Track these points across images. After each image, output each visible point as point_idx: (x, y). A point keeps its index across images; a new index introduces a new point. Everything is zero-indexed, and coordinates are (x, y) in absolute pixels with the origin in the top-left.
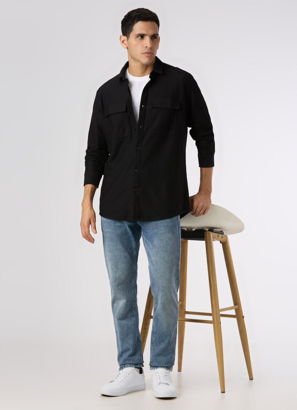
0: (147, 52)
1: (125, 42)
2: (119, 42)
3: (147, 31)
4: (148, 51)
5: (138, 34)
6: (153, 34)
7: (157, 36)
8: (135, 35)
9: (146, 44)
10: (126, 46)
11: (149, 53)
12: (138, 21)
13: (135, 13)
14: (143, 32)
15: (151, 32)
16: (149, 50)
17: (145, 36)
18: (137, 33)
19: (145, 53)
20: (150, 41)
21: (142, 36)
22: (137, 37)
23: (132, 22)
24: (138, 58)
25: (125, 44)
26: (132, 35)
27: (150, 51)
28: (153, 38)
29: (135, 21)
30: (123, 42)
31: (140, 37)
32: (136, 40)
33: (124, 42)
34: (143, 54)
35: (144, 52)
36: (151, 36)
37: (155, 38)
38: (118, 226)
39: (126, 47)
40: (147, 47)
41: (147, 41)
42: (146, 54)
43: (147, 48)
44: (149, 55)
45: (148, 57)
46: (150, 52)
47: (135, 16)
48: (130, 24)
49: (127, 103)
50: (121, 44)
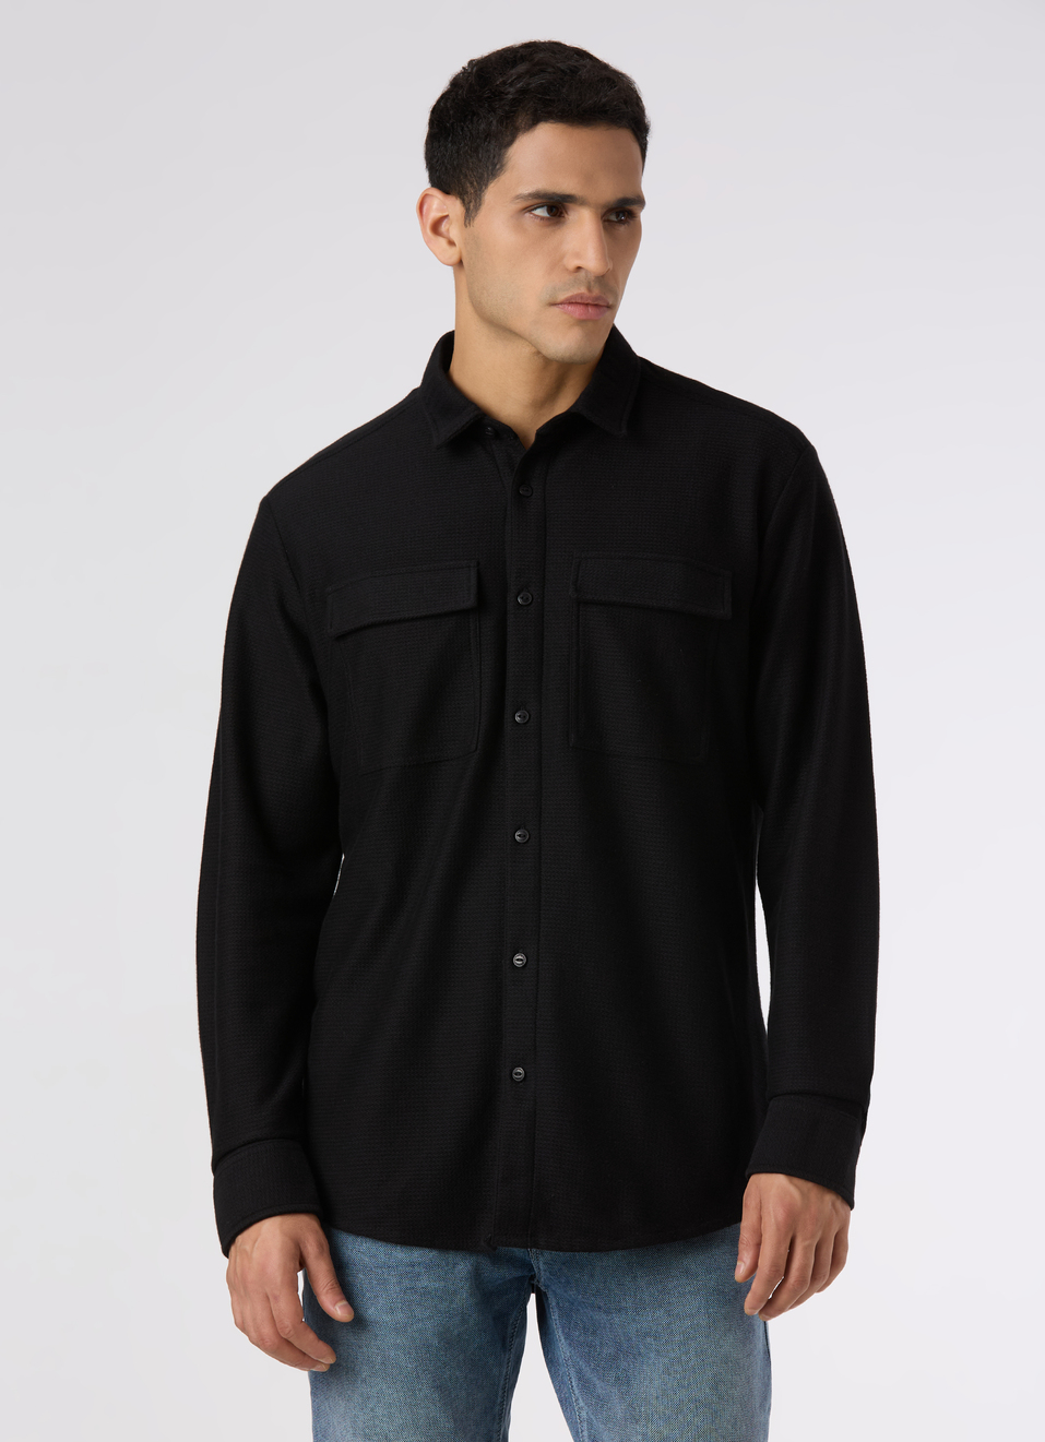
0: (581, 296)
1: (453, 229)
2: (414, 229)
3: (588, 179)
4: (583, 290)
5: (536, 195)
6: (620, 195)
7: (634, 208)
8: (518, 197)
9: (577, 255)
10: (453, 254)
11: (587, 305)
12: (535, 121)
13: (519, 77)
14: (565, 185)
15: (608, 192)
16: (587, 289)
17: (571, 205)
18: (527, 189)
19: (570, 302)
20: (601, 240)
21: (556, 207)
22: (529, 209)
23: (500, 122)
24: (522, 324)
25: (451, 243)
26: (500, 197)
27: (596, 291)
28: (613, 218)
29: (521, 120)
30: (436, 228)
31: (542, 212)
32: (519, 228)
33: (444, 227)
34: (554, 304)
35: (562, 296)
36: (605, 205)
37: (622, 215)
38: (426, 1293)
39: (455, 259)
40: (579, 268)
41: (582, 236)
42: (570, 308)
43: (582, 274)
44: (591, 311)
46: (597, 298)
47: (523, 91)
48: (488, 136)
49: (478, 563)
50: (428, 243)
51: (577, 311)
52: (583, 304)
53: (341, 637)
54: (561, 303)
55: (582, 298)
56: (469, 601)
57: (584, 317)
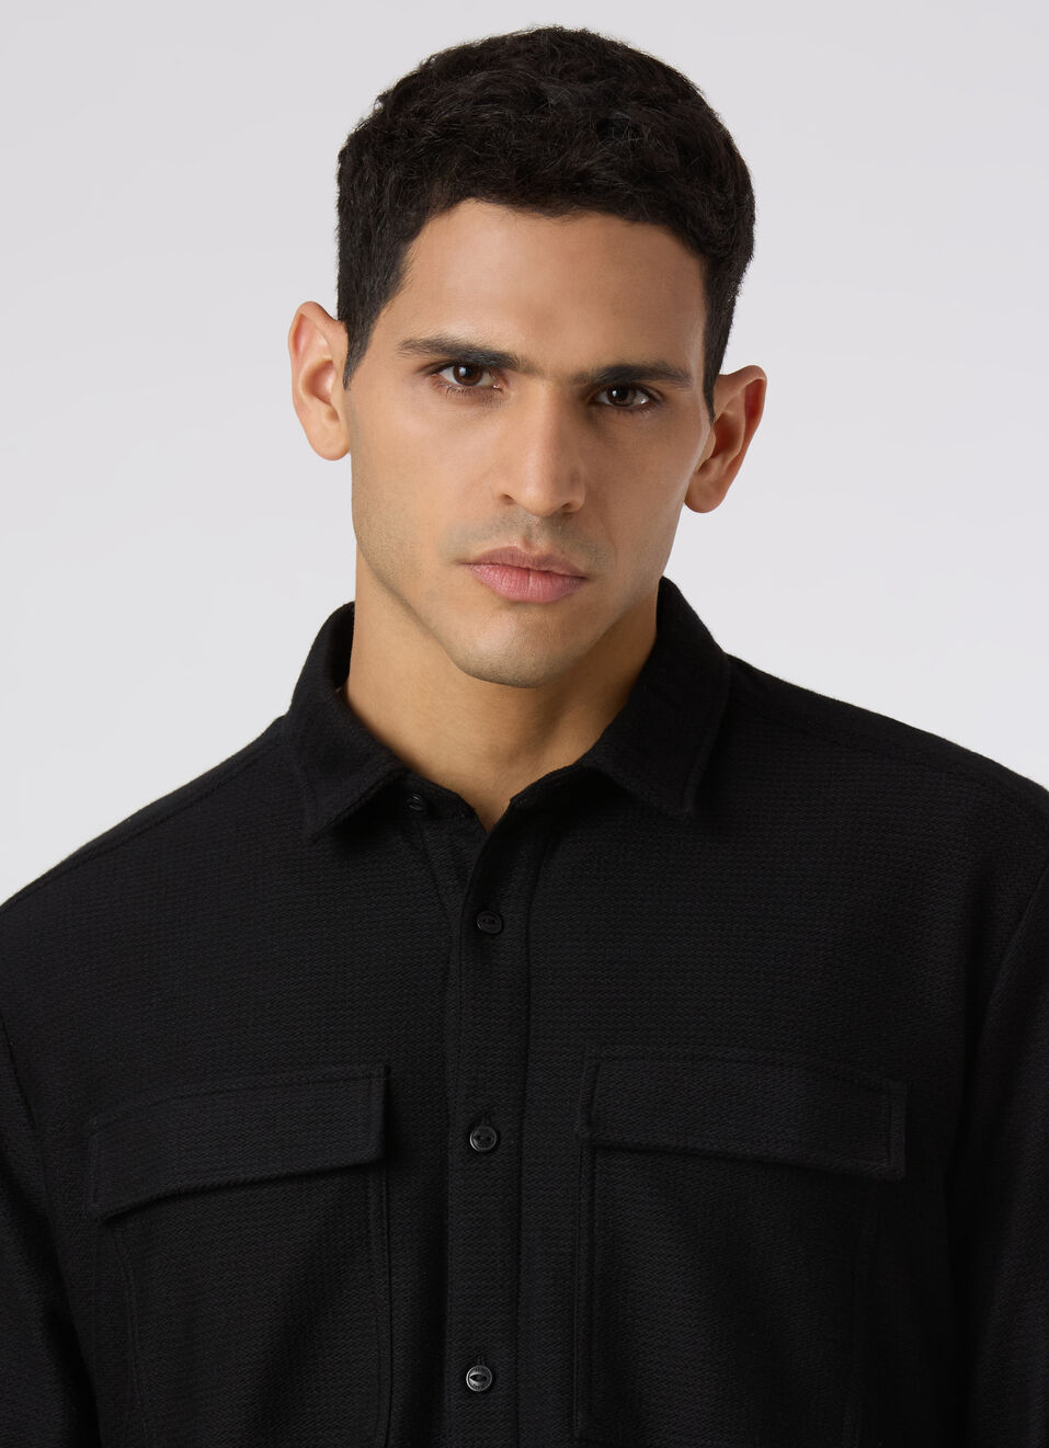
0: (511, 552)
3: (541, 320)
4: (515, 542)
5: (437, 346)
9: (508, 473)
11: (527, 571)
16: (527, 543)
19: (491, 561)
25: (334, 415)
27: (542, 545)
30: (314, 382)
31: (448, 377)
34: (464, 563)
35: (479, 549)
36: (579, 378)
39: (338, 446)
40: (508, 498)
42: (494, 575)
44: (535, 586)
45: (514, 604)
46: (546, 559)
49: (388, 1071)
50: (299, 407)
51: (505, 583)
52: (519, 568)
53: (116, 1220)
54: (477, 563)
55: (512, 557)
56: (365, 1145)
57: (516, 595)
